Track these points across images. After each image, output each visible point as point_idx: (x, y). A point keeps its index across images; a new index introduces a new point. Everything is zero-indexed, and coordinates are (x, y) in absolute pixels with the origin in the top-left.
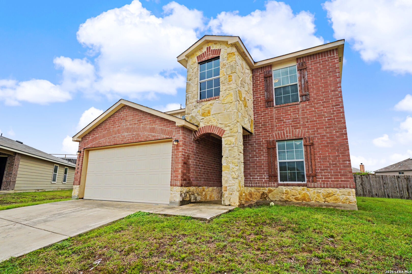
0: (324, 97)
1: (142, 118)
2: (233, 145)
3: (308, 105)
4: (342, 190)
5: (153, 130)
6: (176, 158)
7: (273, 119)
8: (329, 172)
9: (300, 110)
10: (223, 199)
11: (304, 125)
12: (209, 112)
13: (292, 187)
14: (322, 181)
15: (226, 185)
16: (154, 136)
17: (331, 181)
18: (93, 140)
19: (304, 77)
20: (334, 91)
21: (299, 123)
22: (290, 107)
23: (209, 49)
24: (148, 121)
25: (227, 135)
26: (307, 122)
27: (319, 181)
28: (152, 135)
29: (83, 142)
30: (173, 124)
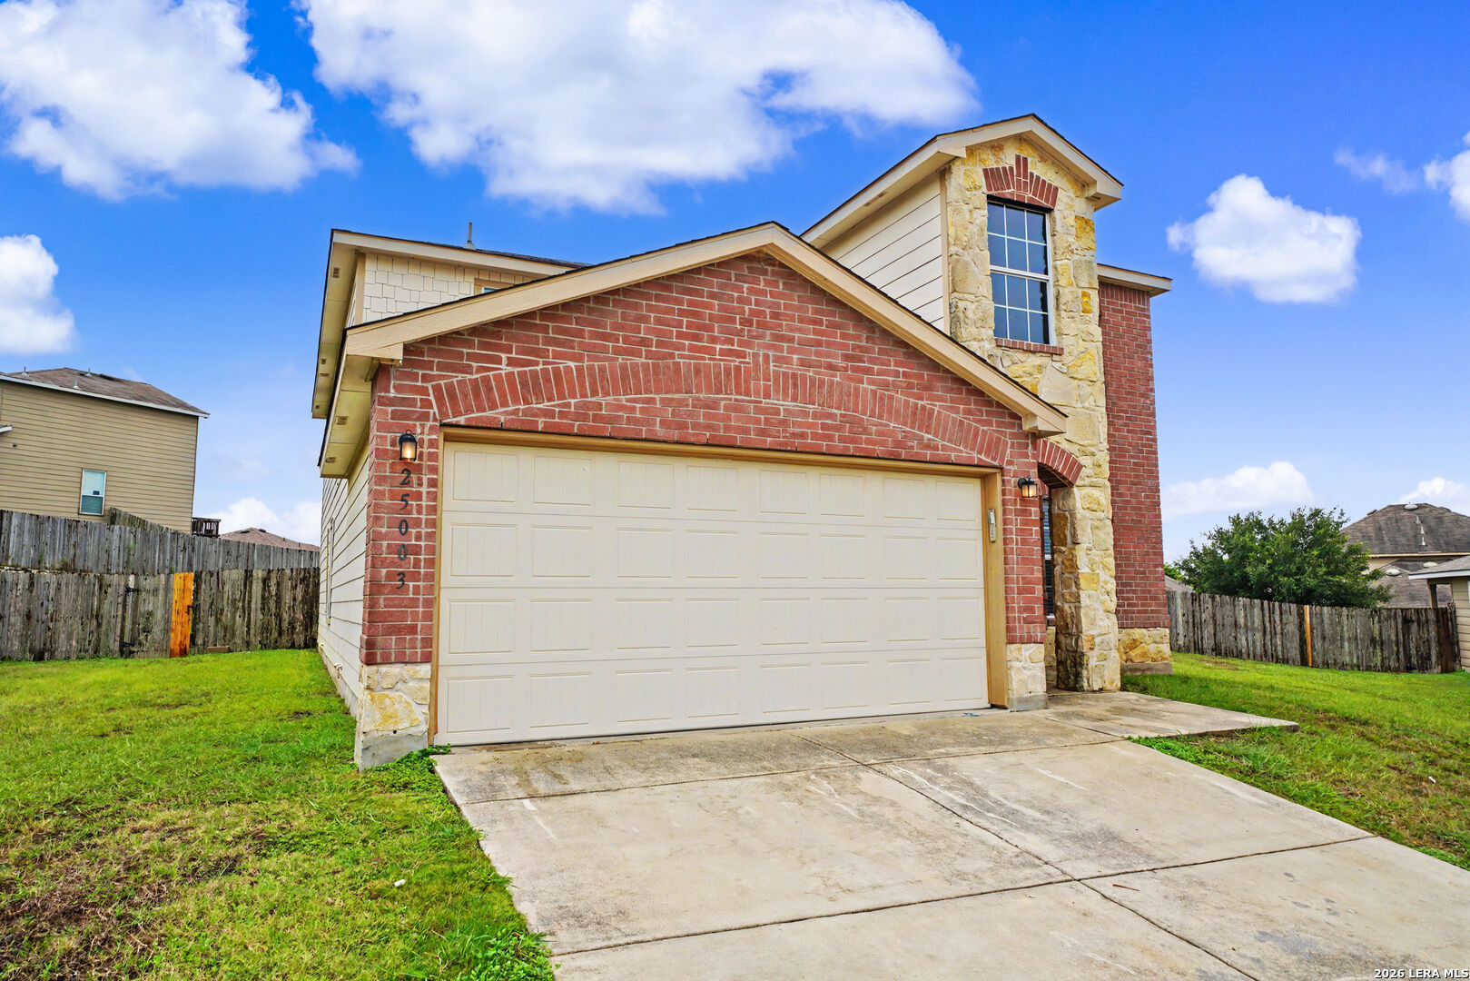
2: (1102, 514)
4: (1153, 631)
5: (923, 418)
10: (1085, 673)
15: (1092, 633)
17: (1139, 612)
20: (1143, 396)
23: (1022, 164)
25: (1087, 481)
29: (425, 378)
30: (1001, 415)
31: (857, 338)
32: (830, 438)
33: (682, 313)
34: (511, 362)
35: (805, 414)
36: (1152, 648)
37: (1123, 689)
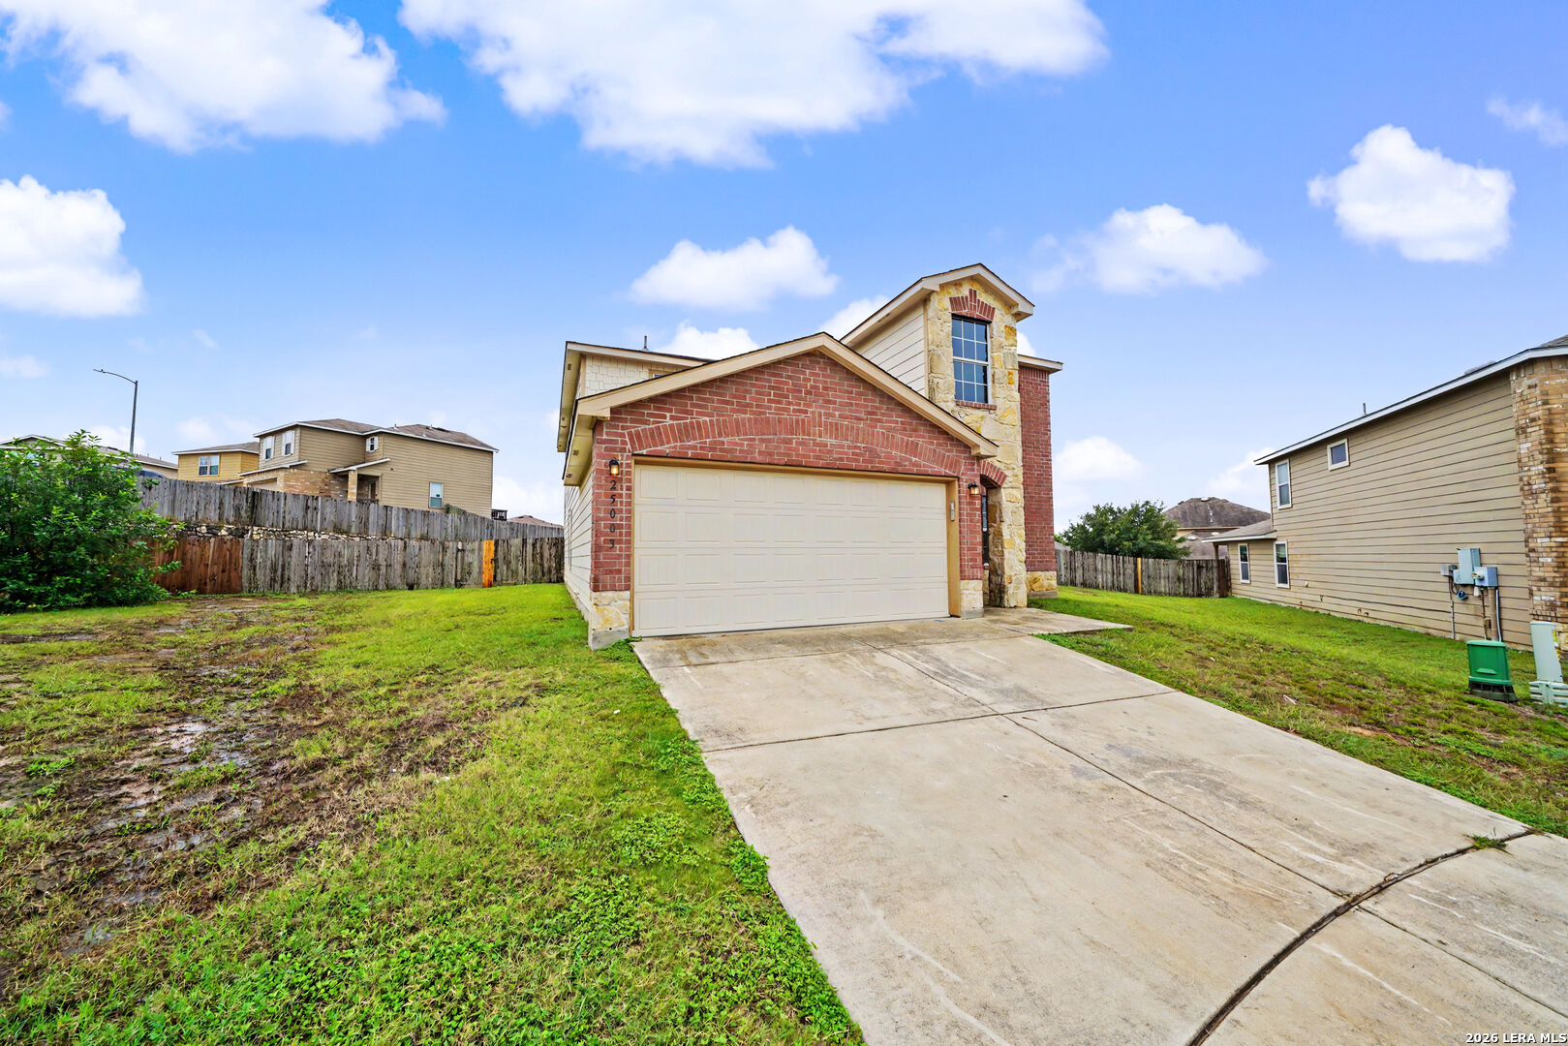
2: (1017, 504)
10: (1006, 597)
15: (1011, 573)
23: (972, 294)
25: (1009, 485)
29: (623, 428)
30: (959, 446)
31: (874, 402)
32: (857, 460)
33: (770, 387)
34: (672, 418)
35: (842, 447)
36: (1046, 583)
37: (1028, 606)
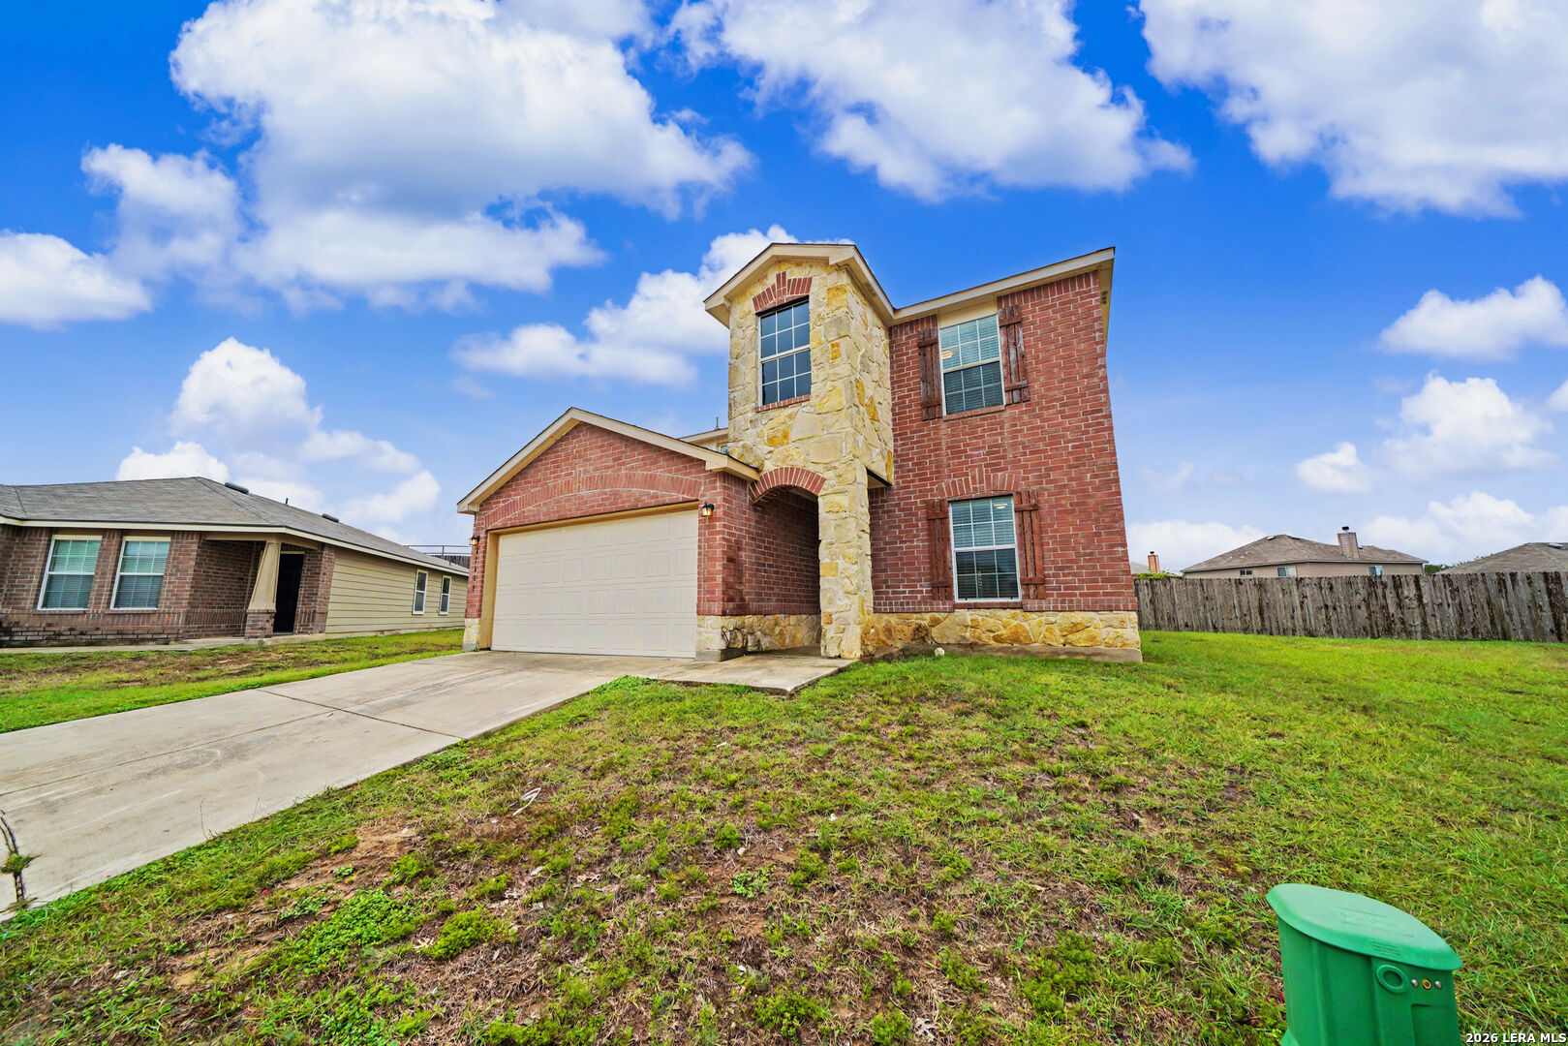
0: (1066, 393)
1: (623, 452)
2: (844, 515)
3: (1026, 412)
4: (1107, 615)
5: (651, 481)
6: (710, 547)
7: (941, 449)
8: (1075, 575)
9: (1006, 425)
10: (822, 642)
11: (1015, 462)
12: (785, 436)
13: (988, 612)
14: (1059, 595)
15: (829, 610)
16: (656, 497)
17: (1081, 595)
18: (507, 509)
19: (1015, 344)
20: (1087, 376)
21: (1004, 457)
22: (982, 419)
23: (781, 278)
24: (638, 460)
25: (830, 490)
26: (1025, 454)
27: (1052, 595)
28: (649, 494)
29: (483, 515)
30: (700, 465)
36: (1105, 634)
